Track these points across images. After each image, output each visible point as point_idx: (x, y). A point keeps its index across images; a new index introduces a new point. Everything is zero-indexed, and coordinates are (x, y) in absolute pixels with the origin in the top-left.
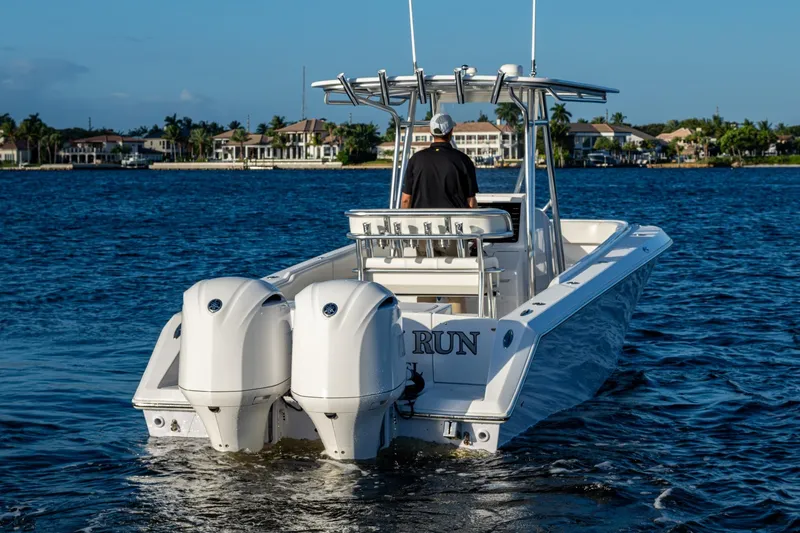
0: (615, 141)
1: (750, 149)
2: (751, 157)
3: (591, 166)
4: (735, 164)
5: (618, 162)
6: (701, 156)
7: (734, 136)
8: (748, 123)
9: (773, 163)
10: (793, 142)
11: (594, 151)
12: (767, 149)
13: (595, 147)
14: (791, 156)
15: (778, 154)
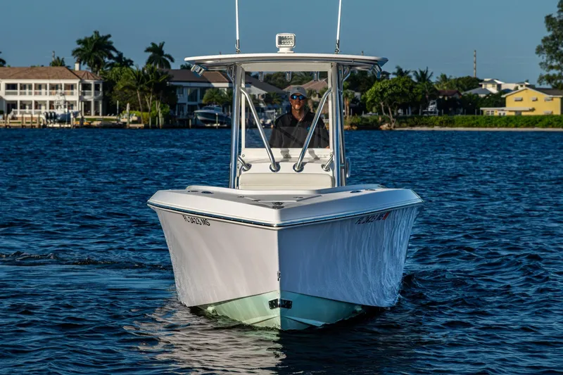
1: (404, 107)
2: (405, 118)
4: (385, 127)
7: (384, 90)
8: (400, 73)
9: (433, 125)
10: (458, 97)
11: (202, 106)
12: (426, 106)
13: (203, 102)
14: (455, 117)
15: (440, 114)
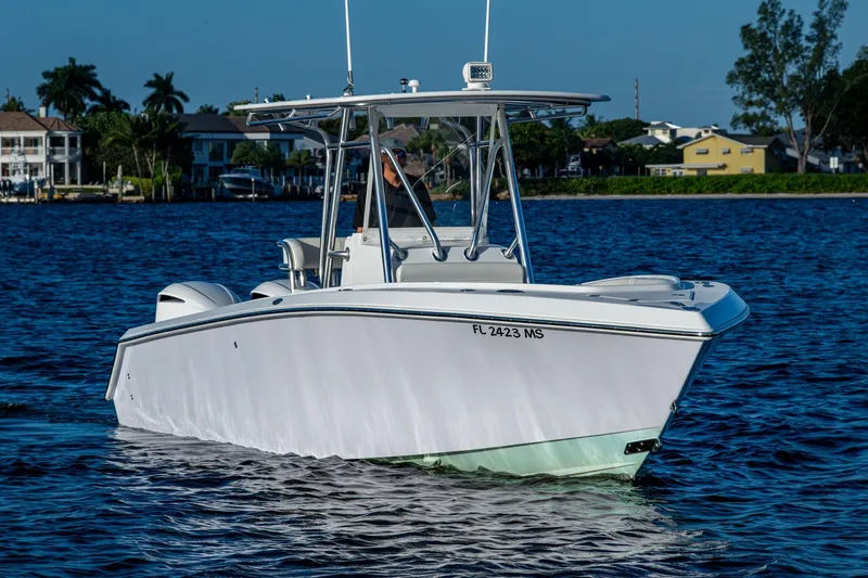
0: (271, 149)
1: (532, 165)
2: (534, 181)
3: (224, 198)
4: (503, 195)
5: (278, 190)
6: (438, 180)
9: (574, 191)
10: (613, 150)
11: (230, 168)
12: (564, 165)
13: (232, 161)
14: (609, 179)
15: (585, 175)
